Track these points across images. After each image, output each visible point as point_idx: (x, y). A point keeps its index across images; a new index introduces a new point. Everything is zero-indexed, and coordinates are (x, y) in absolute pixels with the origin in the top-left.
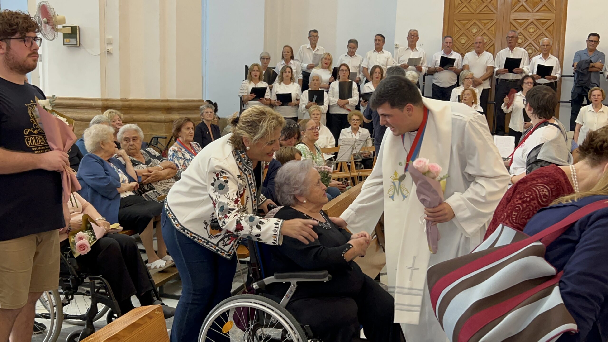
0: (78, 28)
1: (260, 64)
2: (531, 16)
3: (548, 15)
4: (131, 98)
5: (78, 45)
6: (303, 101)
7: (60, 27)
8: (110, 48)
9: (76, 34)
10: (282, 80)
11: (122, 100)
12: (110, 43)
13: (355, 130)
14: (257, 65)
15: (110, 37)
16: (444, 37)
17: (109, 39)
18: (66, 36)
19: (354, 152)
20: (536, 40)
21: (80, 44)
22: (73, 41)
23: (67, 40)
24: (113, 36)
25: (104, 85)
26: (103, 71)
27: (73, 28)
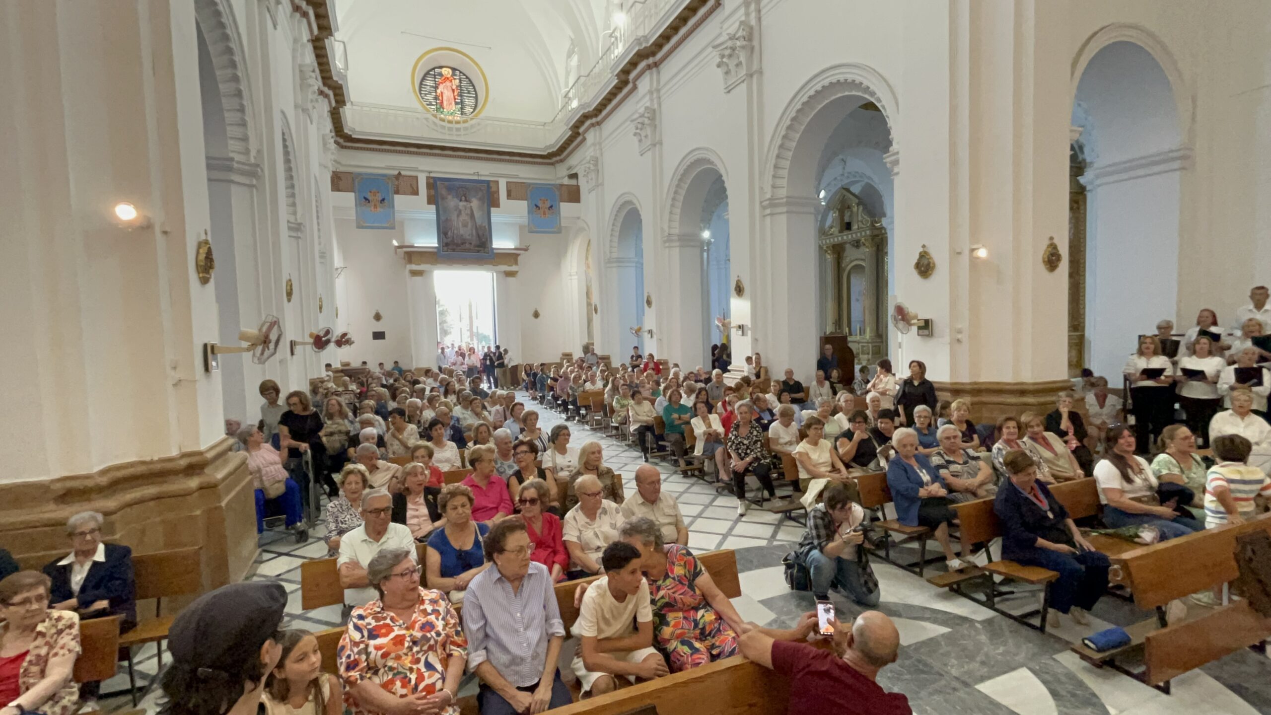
0: (930, 321)
4: (983, 379)
5: (931, 335)
7: (913, 322)
8: (959, 336)
9: (929, 326)
11: (970, 384)
12: (959, 332)
15: (960, 326)
17: (959, 328)
18: (920, 328)
22: (926, 332)
23: (921, 332)
24: (964, 325)
25: (953, 370)
26: (953, 356)
27: (927, 322)
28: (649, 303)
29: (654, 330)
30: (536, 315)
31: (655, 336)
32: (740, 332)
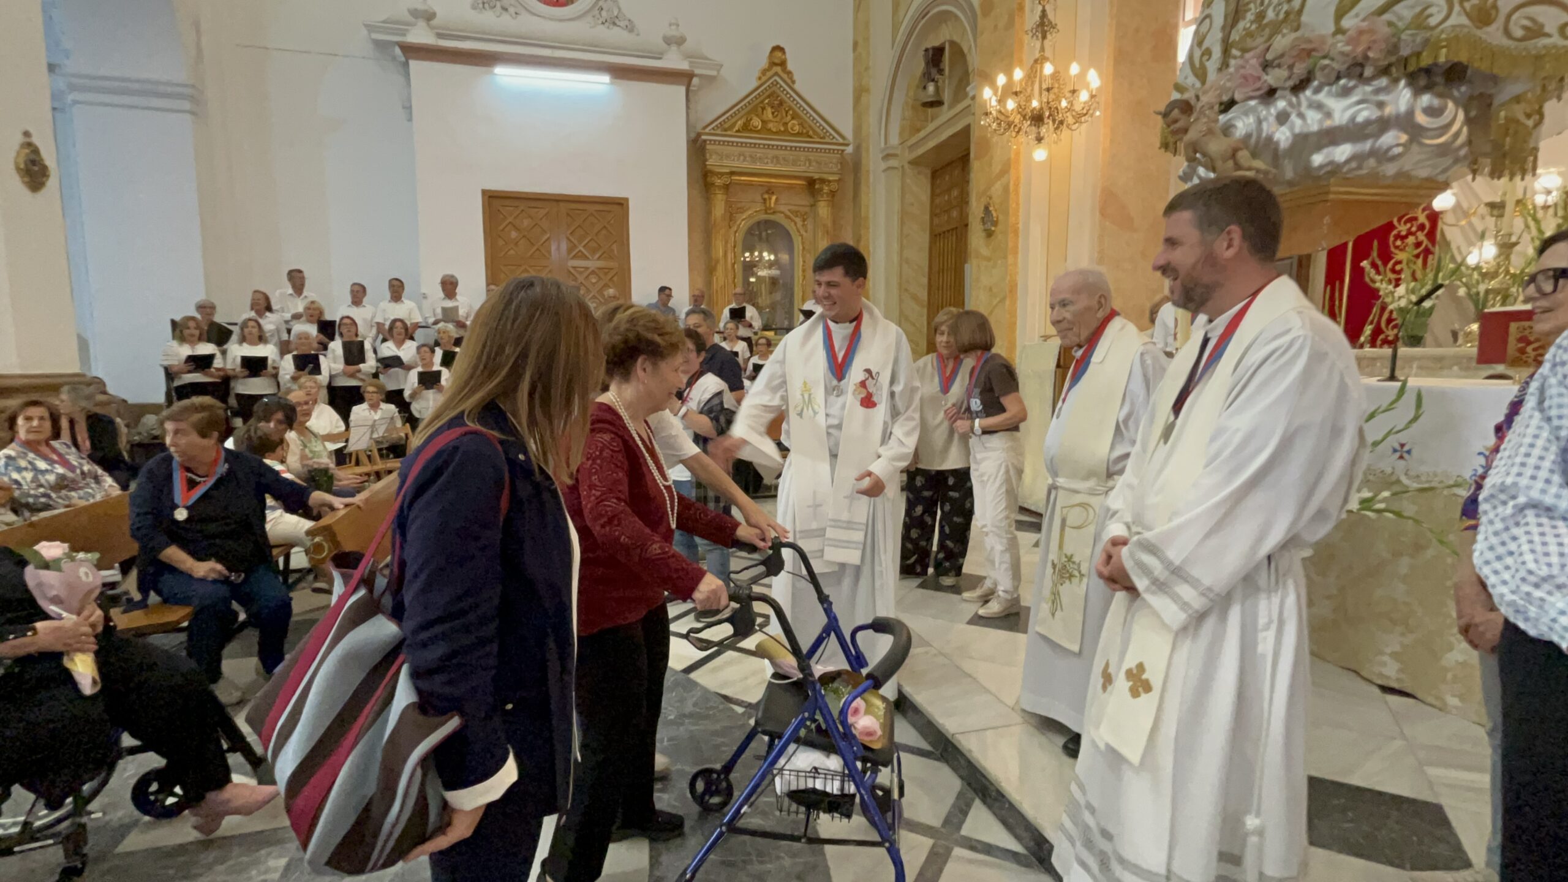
1: (199, 316)
2: (593, 264)
3: (611, 264)
6: (284, 369)
10: (243, 339)
13: (374, 407)
14: (193, 318)
16: (488, 285)
19: (375, 436)
20: (600, 291)
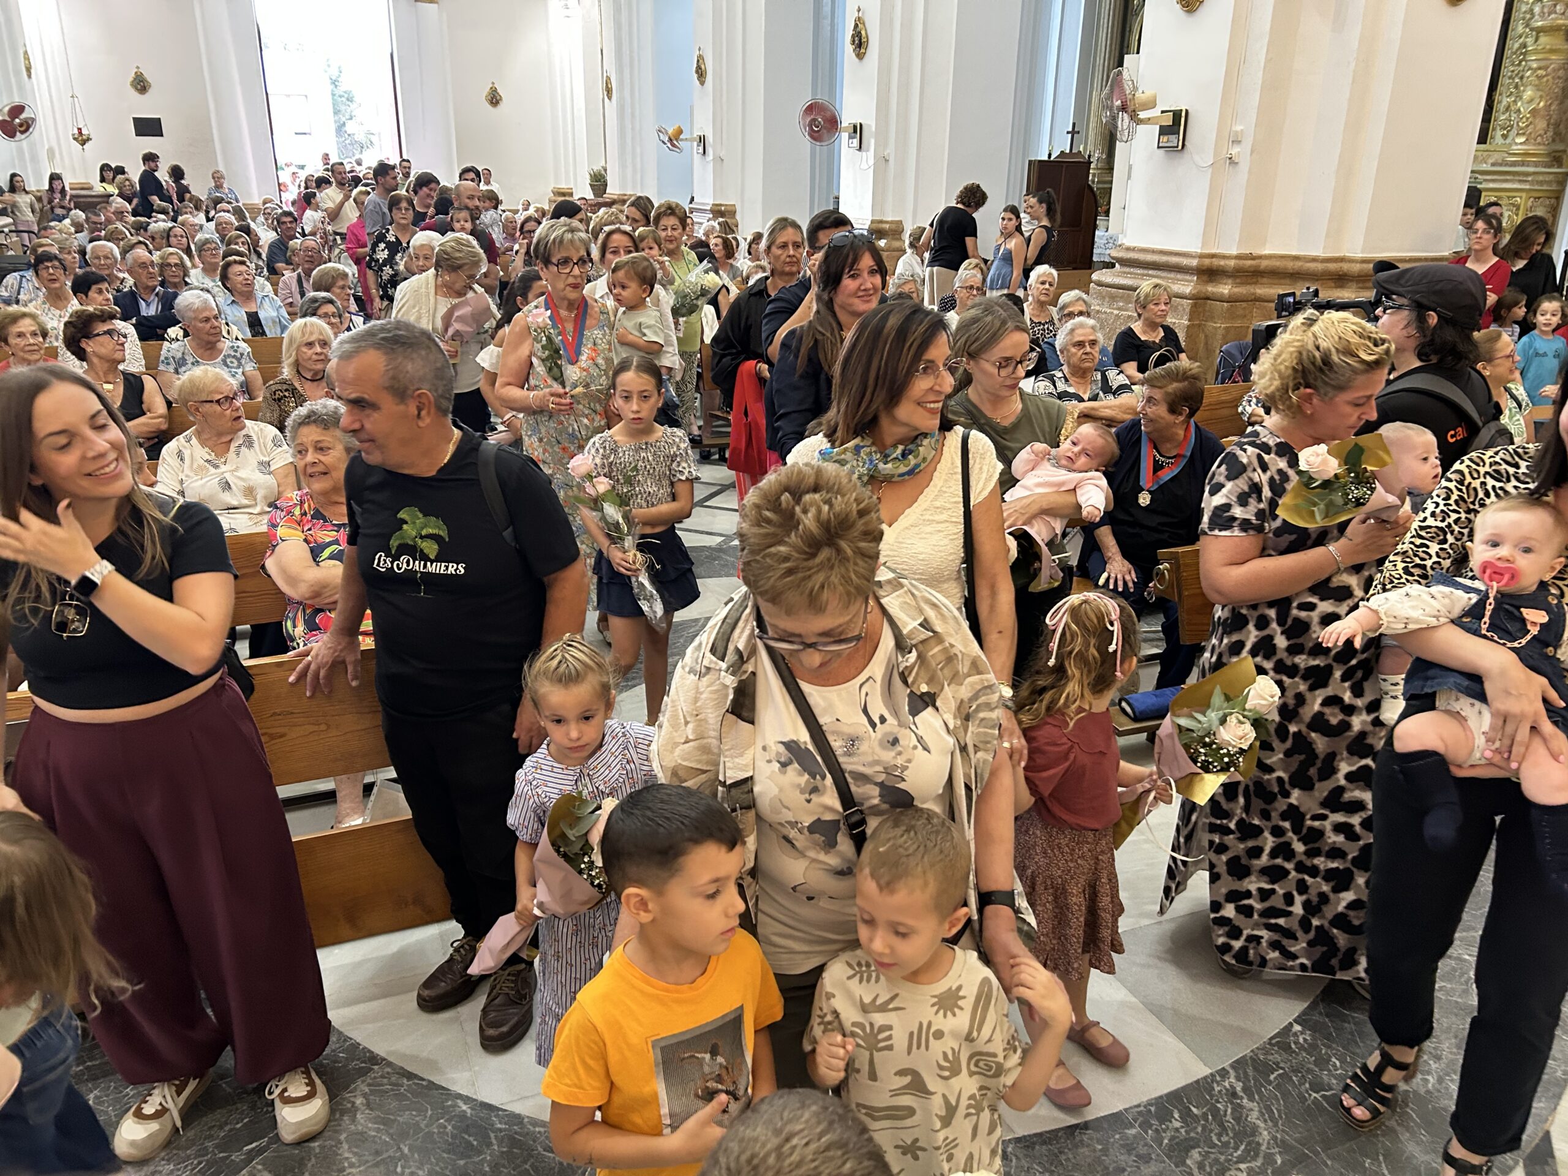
0: (1183, 114)
4: (1267, 252)
5: (1182, 148)
8: (1234, 151)
9: (1180, 125)
11: (1239, 257)
12: (1237, 142)
15: (1239, 128)
17: (1237, 132)
18: (1164, 131)
21: (1183, 145)
22: (1174, 140)
23: (1164, 138)
24: (1245, 125)
25: (1211, 225)
26: (1215, 197)
27: (1177, 115)
28: (701, 74)
29: (710, 140)
30: (494, 100)
31: (709, 150)
32: (855, 142)
